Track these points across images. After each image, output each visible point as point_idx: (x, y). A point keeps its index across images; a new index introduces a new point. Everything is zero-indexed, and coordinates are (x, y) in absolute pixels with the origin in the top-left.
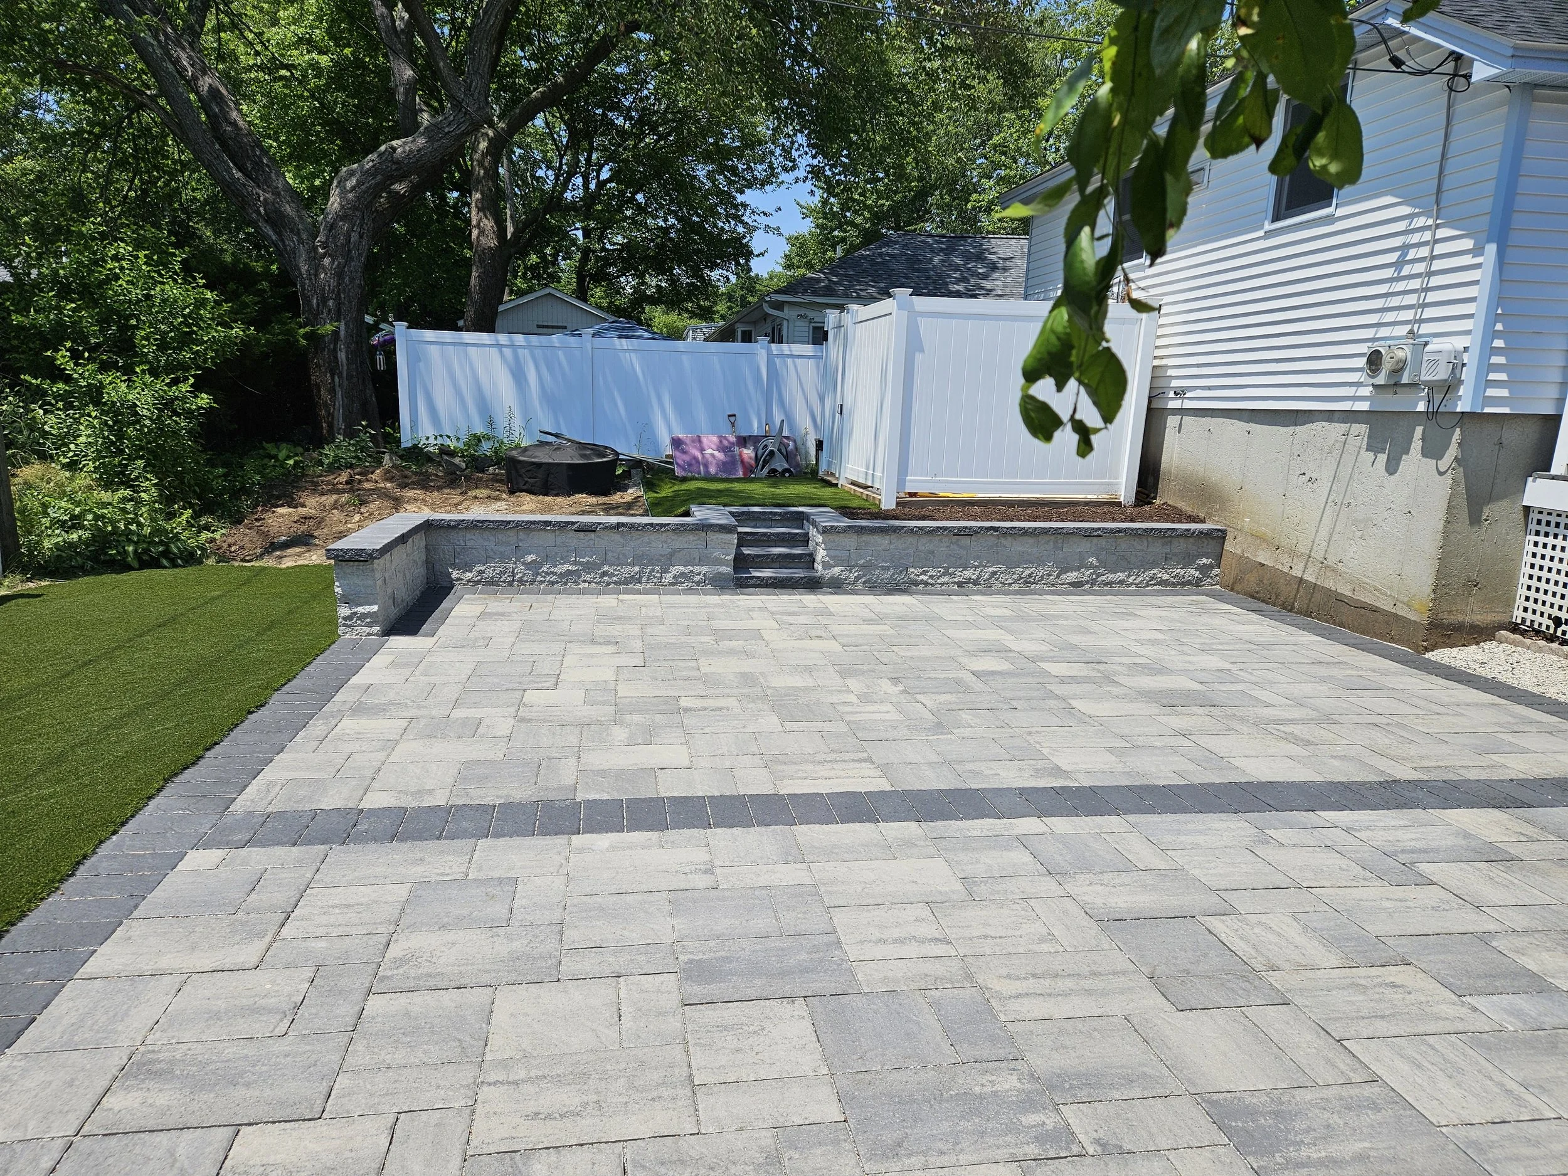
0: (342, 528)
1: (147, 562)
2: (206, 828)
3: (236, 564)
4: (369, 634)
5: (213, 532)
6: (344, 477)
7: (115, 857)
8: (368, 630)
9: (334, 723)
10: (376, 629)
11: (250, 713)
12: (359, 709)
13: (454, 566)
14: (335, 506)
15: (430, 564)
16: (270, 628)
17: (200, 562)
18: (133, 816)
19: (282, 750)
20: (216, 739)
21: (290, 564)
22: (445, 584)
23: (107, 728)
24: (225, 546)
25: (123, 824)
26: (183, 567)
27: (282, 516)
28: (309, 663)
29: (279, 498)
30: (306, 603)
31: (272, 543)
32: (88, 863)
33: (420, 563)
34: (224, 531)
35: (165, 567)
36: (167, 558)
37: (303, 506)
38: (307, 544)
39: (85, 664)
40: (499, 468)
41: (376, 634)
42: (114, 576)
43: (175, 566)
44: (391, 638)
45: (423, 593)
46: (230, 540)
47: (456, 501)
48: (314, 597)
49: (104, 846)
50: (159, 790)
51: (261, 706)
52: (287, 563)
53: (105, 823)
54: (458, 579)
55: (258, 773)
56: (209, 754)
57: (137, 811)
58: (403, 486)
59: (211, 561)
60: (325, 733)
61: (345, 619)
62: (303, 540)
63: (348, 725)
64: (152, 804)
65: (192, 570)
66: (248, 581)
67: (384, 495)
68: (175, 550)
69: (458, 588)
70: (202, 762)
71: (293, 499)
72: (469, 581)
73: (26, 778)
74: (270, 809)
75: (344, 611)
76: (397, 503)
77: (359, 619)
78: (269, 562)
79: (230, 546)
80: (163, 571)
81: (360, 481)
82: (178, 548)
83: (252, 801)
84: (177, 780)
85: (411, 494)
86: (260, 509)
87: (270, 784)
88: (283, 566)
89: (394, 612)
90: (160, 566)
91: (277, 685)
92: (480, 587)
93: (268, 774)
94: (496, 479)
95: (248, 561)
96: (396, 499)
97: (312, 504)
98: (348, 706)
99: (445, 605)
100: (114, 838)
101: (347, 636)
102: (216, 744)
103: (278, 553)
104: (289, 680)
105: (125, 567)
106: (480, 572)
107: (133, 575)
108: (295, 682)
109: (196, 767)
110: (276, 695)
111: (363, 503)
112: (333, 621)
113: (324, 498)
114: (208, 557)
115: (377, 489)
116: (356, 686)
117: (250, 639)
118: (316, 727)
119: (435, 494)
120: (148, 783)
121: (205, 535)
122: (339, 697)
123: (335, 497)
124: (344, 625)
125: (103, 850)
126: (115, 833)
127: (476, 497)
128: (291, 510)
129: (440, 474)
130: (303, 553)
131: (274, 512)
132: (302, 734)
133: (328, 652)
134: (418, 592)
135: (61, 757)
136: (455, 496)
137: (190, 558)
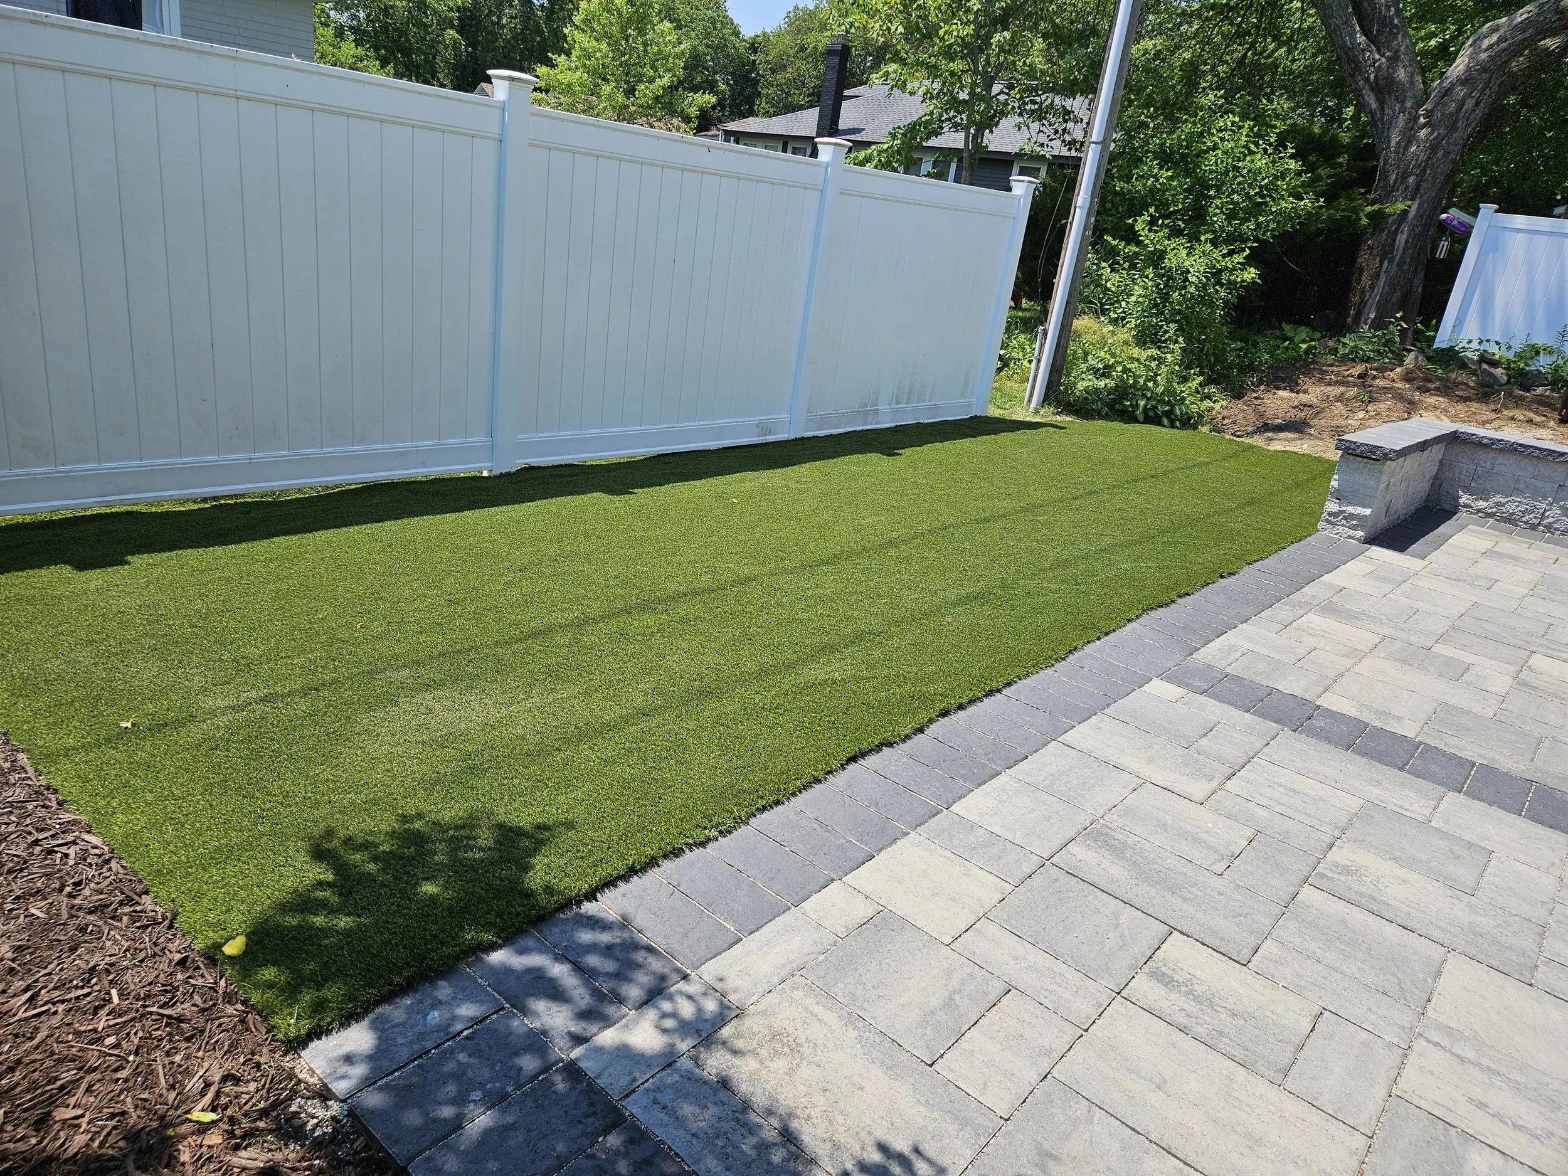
0: (1341, 422)
1: (1152, 418)
2: (1170, 664)
3: (1227, 437)
4: (1350, 537)
5: (1214, 402)
6: (1358, 369)
7: (1096, 658)
8: (1350, 532)
9: (1300, 612)
10: (1360, 534)
11: (1222, 577)
12: (1328, 608)
13: (1467, 489)
14: (1339, 399)
15: (1437, 482)
16: (1250, 504)
17: (1195, 428)
18: (1114, 631)
19: (1246, 621)
20: (1189, 590)
21: (1279, 448)
22: (1446, 507)
23: (1102, 551)
24: (1220, 417)
25: (1107, 634)
26: (1180, 429)
27: (1282, 399)
28: (1284, 548)
29: (1283, 380)
30: (1288, 489)
31: (1266, 424)
32: (1077, 654)
33: (1428, 477)
34: (1224, 403)
35: (1165, 426)
36: (1168, 417)
37: (1305, 392)
38: (1301, 432)
39: (1091, 493)
40: (1552, 390)
41: (1358, 540)
42: (1122, 424)
43: (1173, 426)
44: (1373, 547)
45: (1418, 510)
46: (1225, 413)
47: (1485, 418)
48: (1297, 485)
49: (1089, 646)
50: (1137, 617)
51: (1232, 574)
52: (1276, 446)
53: (1094, 627)
54: (1466, 506)
55: (1222, 634)
56: (1180, 601)
57: (1119, 627)
58: (1424, 390)
59: (1205, 429)
60: (1290, 620)
61: (1330, 514)
62: (1298, 427)
63: (1314, 620)
64: (1130, 626)
65: (1186, 433)
66: (1236, 455)
67: (1399, 396)
68: (1178, 412)
69: (1462, 516)
70: (1173, 606)
71: (1297, 384)
72: (1479, 511)
73: (1040, 571)
74: (1228, 670)
75: (1332, 506)
76: (1412, 407)
77: (1345, 518)
78: (1258, 441)
79: (1223, 418)
80: (1163, 430)
81: (1375, 377)
82: (1181, 411)
83: (1214, 656)
84: (1153, 614)
85: (1432, 400)
86: (1262, 388)
87: (1232, 648)
88: (1271, 448)
89: (1383, 522)
90: (1159, 423)
91: (1251, 559)
92: (1491, 520)
93: (1229, 638)
94: (1542, 402)
95: (1239, 436)
96: (1412, 403)
97: (1314, 392)
98: (1317, 602)
99: (1443, 529)
100: (1098, 642)
101: (1325, 532)
102: (1188, 594)
103: (1270, 434)
104: (1262, 559)
105: (1132, 419)
106: (1498, 504)
107: (1138, 427)
108: (1266, 561)
109: (1168, 609)
110: (1247, 568)
111: (1372, 400)
112: (1315, 515)
113: (1330, 388)
114: (1203, 425)
115: (1392, 388)
116: (1326, 584)
117: (1228, 510)
118: (1282, 611)
119: (1461, 406)
120: (1130, 608)
121: (1207, 404)
122: (1308, 590)
123: (1342, 389)
124: (1327, 521)
125: (1090, 649)
126: (1099, 639)
127: (1513, 418)
128: (1293, 395)
129: (1471, 384)
130: (1295, 439)
131: (1275, 393)
132: (1267, 613)
133: (1303, 542)
134: (1413, 508)
135: (1065, 563)
136: (1483, 411)
137: (1188, 422)
